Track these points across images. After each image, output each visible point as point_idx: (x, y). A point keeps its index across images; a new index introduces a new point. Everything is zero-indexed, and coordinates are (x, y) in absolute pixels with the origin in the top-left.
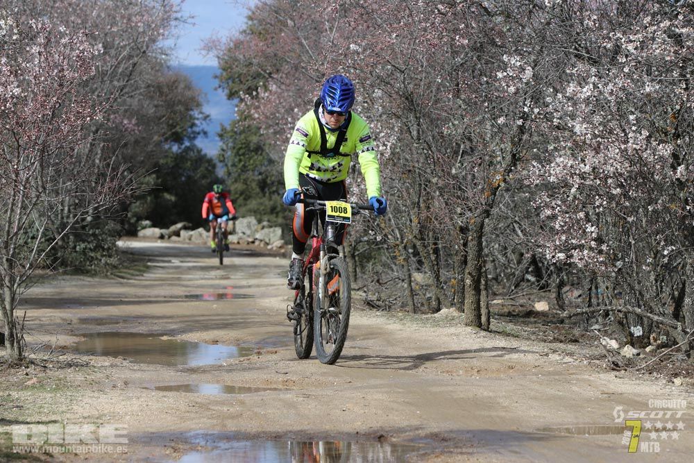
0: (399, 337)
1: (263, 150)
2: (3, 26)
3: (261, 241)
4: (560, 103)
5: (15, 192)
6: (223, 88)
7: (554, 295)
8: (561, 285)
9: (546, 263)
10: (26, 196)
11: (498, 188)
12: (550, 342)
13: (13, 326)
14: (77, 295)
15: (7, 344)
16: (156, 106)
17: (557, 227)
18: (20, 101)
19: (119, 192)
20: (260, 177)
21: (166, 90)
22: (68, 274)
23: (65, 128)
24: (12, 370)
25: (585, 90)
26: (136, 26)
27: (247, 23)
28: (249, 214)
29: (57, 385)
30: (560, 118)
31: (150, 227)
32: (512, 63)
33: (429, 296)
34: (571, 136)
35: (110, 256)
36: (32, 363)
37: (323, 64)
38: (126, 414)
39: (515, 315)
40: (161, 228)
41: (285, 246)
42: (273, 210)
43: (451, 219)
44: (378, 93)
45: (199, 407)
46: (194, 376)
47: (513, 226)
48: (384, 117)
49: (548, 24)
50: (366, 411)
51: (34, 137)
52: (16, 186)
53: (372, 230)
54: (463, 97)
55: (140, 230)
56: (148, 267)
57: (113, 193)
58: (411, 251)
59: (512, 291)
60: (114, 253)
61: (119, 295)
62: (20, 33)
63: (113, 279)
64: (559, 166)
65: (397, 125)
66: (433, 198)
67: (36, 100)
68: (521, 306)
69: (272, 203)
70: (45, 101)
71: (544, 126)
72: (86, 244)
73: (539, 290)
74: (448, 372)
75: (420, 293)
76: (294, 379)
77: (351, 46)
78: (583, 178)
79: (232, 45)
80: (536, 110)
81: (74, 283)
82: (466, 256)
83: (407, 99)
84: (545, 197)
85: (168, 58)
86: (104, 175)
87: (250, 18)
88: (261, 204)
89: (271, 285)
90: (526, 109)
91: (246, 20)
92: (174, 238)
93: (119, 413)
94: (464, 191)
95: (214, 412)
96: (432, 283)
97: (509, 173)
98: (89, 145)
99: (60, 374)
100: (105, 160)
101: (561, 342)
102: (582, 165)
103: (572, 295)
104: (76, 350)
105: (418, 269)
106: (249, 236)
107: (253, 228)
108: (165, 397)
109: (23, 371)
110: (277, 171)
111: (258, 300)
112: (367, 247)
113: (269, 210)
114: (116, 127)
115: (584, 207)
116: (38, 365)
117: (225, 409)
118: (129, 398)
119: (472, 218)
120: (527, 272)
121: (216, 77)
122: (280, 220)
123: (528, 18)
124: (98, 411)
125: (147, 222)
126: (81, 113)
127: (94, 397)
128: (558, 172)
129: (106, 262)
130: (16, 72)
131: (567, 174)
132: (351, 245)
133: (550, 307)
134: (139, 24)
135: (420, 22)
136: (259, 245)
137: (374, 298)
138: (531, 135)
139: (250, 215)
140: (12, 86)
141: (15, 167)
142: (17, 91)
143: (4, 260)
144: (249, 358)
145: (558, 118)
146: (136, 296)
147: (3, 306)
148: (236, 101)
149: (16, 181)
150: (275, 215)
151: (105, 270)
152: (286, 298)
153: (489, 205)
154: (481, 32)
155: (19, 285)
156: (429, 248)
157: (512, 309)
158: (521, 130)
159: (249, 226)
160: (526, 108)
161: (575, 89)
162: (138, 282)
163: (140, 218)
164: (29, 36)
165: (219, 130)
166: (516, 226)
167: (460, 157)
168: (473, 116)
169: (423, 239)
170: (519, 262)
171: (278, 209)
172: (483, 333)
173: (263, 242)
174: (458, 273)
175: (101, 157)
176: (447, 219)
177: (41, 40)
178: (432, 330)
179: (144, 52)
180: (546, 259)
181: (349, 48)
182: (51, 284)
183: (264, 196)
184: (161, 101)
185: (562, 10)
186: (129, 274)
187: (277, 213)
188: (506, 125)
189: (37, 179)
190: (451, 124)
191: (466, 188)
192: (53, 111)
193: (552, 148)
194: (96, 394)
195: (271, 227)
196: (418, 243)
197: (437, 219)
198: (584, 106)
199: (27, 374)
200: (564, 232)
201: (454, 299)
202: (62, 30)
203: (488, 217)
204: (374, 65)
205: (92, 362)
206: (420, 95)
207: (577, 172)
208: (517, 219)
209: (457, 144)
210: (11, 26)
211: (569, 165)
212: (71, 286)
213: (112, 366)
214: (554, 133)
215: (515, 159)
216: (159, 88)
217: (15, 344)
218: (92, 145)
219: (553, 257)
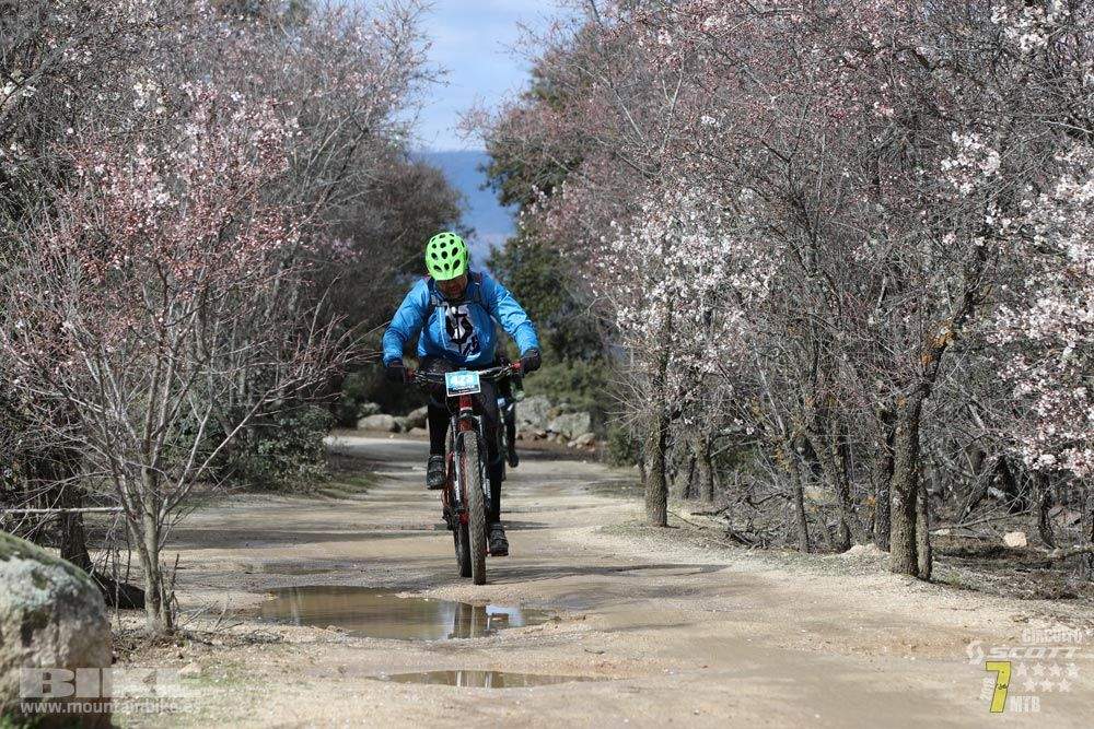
0: (784, 591)
1: (559, 288)
2: (141, 94)
3: (557, 434)
4: (1045, 209)
5: (160, 361)
6: (494, 188)
7: (1035, 521)
8: (1048, 503)
9: (1021, 469)
10: (177, 367)
11: (942, 349)
12: (1029, 599)
13: (158, 579)
14: (259, 525)
15: (149, 607)
16: (386, 218)
17: (1041, 412)
18: (167, 214)
19: (328, 359)
20: (555, 330)
21: (402, 191)
22: (244, 491)
23: (241, 258)
24: (158, 650)
25: (1086, 188)
26: (352, 88)
27: (532, 82)
28: (538, 390)
29: (230, 674)
30: (1045, 235)
31: (376, 413)
32: (967, 145)
33: (832, 523)
34: (1064, 264)
35: (313, 462)
36: (190, 638)
37: (657, 148)
38: (343, 721)
39: (970, 555)
40: (395, 415)
41: (596, 443)
42: (576, 384)
43: (868, 400)
44: (747, 194)
45: (461, 709)
46: (452, 658)
47: (969, 409)
48: (758, 233)
49: (1024, 81)
50: (733, 715)
51: (191, 273)
52: (161, 351)
53: (739, 418)
54: (885, 199)
55: (361, 418)
56: (375, 479)
57: (319, 361)
58: (800, 449)
59: (968, 514)
60: (319, 455)
61: (327, 525)
62: (167, 104)
63: (318, 498)
64: (1043, 312)
65: (780, 247)
66: (837, 365)
67: (194, 214)
68: (983, 539)
69: (574, 372)
70: (208, 213)
71: (1020, 248)
72: (274, 442)
73: (1012, 512)
74: (864, 649)
75: (817, 519)
76: (615, 661)
77: (703, 118)
78: (1083, 332)
79: (507, 119)
80: (1006, 222)
81: (255, 505)
82: (891, 461)
83: (795, 204)
84: (1021, 363)
85: (407, 139)
86: (304, 333)
87: (537, 73)
88: (558, 374)
89: (574, 508)
90: (990, 220)
91: (529, 77)
92: (416, 431)
93: (330, 720)
94: (888, 354)
95: (485, 718)
96: (837, 502)
97: (960, 324)
98: (277, 282)
99: (234, 655)
100: (305, 307)
101: (1048, 598)
102: (1082, 311)
103: (1065, 521)
104: (259, 615)
105: (813, 480)
106: (537, 427)
107: (544, 415)
108: (406, 692)
109: (174, 650)
110: (584, 322)
111: (554, 532)
112: (730, 444)
113: (569, 384)
114: (322, 251)
115: (1084, 379)
116: (199, 641)
117: (503, 711)
118: (347, 696)
119: (902, 398)
120: (992, 484)
121: (482, 169)
122: (588, 400)
123: (991, 72)
124: (297, 716)
125: (373, 405)
126: (267, 232)
127: (289, 693)
128: (1042, 322)
129: (307, 471)
130: (162, 166)
131: (1057, 326)
132: (704, 441)
133: (1029, 541)
134: (357, 87)
135: (815, 79)
136: (554, 441)
137: (743, 527)
138: (997, 262)
139: (539, 393)
140: (155, 189)
141: (161, 320)
142: (163, 198)
143: (143, 472)
144: (540, 627)
145: (1042, 235)
146: (356, 526)
147: (142, 546)
148: (515, 207)
149: (161, 344)
150: (579, 392)
151: (305, 484)
152: (599, 527)
153: (929, 376)
154: (914, 95)
155: (167, 512)
156: (832, 446)
157: (968, 543)
158: (980, 254)
159: (537, 411)
160: (989, 218)
161: (1070, 187)
162: (359, 503)
163: (360, 400)
164: (181, 107)
165: (487, 254)
166: (973, 409)
167: (880, 298)
168: (902, 232)
169: (821, 432)
170: (978, 468)
171: (585, 382)
172: (921, 585)
173: (560, 437)
174: (880, 486)
175: (298, 300)
176: (861, 401)
177: (201, 115)
178: (838, 579)
179: (366, 130)
180: (1022, 463)
181: (699, 122)
182: (217, 507)
183: (561, 362)
184: (395, 209)
185: (1046, 59)
186: (344, 490)
187: (583, 388)
188: (956, 246)
189: (195, 340)
190: (865, 244)
191: (891, 348)
192: (222, 230)
193: (1031, 282)
194: (294, 689)
195: (573, 411)
196: (814, 439)
197: (844, 399)
198: (1083, 215)
199: (181, 657)
200: (1053, 420)
201: (873, 528)
202: (235, 99)
203: (927, 396)
204: (741, 149)
205: (287, 636)
206: (816, 198)
207: (1074, 322)
208: (974, 398)
209: (876, 277)
210: (152, 93)
211: (1060, 310)
212: (249, 510)
213: (319, 641)
214: (1035, 259)
215: (971, 301)
216: (391, 190)
217: (162, 608)
218: (282, 282)
219: (1035, 460)
